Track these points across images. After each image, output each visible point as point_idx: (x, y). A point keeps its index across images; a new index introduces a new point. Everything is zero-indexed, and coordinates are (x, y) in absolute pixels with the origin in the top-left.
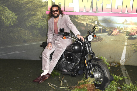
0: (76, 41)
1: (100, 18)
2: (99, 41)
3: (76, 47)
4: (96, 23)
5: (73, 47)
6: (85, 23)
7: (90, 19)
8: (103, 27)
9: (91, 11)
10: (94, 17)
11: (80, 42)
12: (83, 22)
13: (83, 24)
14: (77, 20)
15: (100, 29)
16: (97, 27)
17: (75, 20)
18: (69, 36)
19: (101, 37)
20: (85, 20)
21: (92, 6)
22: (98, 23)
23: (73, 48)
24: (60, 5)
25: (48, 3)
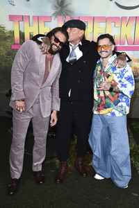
24: (31, 37)
25: (14, 33)
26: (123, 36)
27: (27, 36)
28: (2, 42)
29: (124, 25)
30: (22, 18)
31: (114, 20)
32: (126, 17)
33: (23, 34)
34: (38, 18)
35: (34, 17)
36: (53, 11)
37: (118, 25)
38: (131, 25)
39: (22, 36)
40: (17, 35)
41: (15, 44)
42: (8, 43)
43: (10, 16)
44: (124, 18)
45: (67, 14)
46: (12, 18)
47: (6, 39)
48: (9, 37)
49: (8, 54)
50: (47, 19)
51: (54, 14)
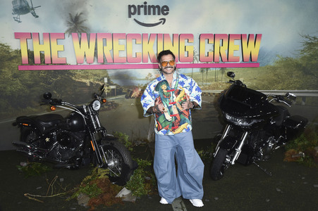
0: (73, 112)
1: (111, 73)
2: (113, 108)
3: (75, 122)
4: (106, 80)
5: (69, 122)
6: (87, 81)
7: (95, 75)
8: (117, 86)
9: (95, 63)
10: (101, 72)
11: (80, 113)
12: (84, 80)
13: (85, 83)
14: (73, 78)
15: (113, 89)
16: (108, 86)
17: (71, 78)
18: (61, 104)
19: (116, 101)
20: (87, 77)
21: (96, 54)
22: (108, 80)
24: (42, 56)
25: (20, 52)
26: (145, 53)
27: (37, 55)
28: (7, 63)
29: (145, 43)
30: (31, 36)
31: (134, 36)
32: (147, 34)
33: (32, 53)
34: (49, 36)
35: (44, 34)
36: (67, 28)
37: (139, 42)
38: (153, 42)
39: (31, 55)
40: (25, 55)
41: (22, 65)
42: (14, 64)
43: (15, 33)
44: (144, 36)
45: (83, 31)
46: (18, 35)
47: (11, 59)
48: (15, 57)
49: (15, 76)
50: (60, 36)
51: (68, 31)
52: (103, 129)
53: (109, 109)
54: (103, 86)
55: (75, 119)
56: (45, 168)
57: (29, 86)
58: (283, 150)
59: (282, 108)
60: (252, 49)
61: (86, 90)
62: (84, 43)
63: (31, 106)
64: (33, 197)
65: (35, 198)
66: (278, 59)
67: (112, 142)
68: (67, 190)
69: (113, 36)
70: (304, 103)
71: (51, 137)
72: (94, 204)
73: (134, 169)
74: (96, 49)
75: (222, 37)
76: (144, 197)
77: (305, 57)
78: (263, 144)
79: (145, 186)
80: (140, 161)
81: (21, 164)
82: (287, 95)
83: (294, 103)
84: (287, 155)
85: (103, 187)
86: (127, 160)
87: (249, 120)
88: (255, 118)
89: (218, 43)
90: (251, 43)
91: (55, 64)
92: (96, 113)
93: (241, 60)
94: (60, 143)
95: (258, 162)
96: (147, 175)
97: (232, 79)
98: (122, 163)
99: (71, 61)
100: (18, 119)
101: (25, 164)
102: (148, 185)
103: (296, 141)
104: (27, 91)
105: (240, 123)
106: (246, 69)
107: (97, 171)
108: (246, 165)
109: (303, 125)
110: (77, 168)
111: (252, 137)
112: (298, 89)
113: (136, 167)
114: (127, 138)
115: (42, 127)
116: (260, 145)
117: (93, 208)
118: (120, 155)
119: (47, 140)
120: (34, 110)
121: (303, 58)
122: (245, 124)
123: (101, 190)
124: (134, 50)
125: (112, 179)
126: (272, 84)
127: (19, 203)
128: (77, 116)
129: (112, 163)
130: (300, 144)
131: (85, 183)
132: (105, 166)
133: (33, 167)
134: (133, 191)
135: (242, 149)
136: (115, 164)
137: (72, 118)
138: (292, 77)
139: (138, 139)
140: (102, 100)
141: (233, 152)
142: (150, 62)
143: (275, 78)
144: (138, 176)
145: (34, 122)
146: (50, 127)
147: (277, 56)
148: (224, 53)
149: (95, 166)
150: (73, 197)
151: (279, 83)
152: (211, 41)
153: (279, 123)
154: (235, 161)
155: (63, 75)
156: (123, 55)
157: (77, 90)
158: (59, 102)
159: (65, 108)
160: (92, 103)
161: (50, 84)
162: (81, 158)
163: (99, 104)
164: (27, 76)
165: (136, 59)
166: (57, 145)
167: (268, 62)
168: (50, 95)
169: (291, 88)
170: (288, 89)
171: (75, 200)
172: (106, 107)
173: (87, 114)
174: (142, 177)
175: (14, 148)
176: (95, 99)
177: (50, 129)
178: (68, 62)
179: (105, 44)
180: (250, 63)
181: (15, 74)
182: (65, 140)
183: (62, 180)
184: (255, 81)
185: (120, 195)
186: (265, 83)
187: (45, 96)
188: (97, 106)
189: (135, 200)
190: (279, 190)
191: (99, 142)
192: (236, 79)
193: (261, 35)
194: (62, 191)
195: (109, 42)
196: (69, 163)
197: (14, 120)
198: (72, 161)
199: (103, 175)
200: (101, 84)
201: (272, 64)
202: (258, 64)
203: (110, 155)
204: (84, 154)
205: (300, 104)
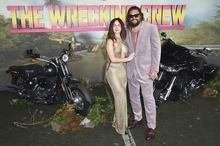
0: (49, 63)
1: (77, 34)
2: (78, 59)
3: (50, 70)
4: (73, 39)
5: (46, 70)
6: (60, 40)
7: (65, 36)
8: (82, 44)
9: (65, 27)
10: (69, 34)
11: (54, 64)
12: (57, 40)
13: (58, 42)
14: (49, 38)
15: (79, 46)
16: (75, 44)
17: (48, 38)
18: (39, 58)
19: (81, 55)
20: (59, 38)
21: (66, 20)
22: (75, 39)
23: (47, 72)
24: (27, 22)
25: (12, 20)
26: (102, 19)
27: (23, 22)
28: (2, 28)
29: (101, 12)
30: (19, 8)
32: (103, 6)
33: (20, 20)
34: (32, 8)
35: (28, 7)
36: (45, 2)
37: (97, 11)
38: (107, 12)
39: (19, 22)
40: (14, 22)
41: (13, 29)
42: (7, 29)
43: (8, 6)
44: (101, 6)
45: (56, 4)
46: (9, 8)
47: (5, 25)
48: (8, 23)
49: (8, 37)
50: (40, 8)
51: (45, 4)
52: (71, 75)
53: (76, 61)
54: (70, 44)
55: (50, 68)
56: (29, 103)
57: (18, 45)
58: (202, 89)
59: (201, 58)
60: (179, 16)
61: (59, 47)
62: (57, 12)
63: (20, 59)
64: (20, 125)
65: (22, 125)
66: (198, 23)
67: (77, 84)
68: (45, 119)
69: (77, 7)
70: (217, 55)
71: (33, 81)
72: (64, 129)
73: (93, 104)
74: (66, 17)
75: (157, 7)
76: (100, 124)
77: (218, 21)
78: (187, 85)
79: (101, 117)
80: (97, 99)
81: (13, 100)
82: (205, 49)
83: (210, 54)
84: (205, 92)
85: (70, 117)
86: (88, 98)
87: (176, 68)
88: (181, 67)
89: (154, 12)
90: (179, 11)
91: (36, 28)
92: (65, 63)
93: (171, 23)
94: (40, 85)
95: (184, 98)
96: (103, 108)
97: (164, 38)
98: (84, 100)
99: (48, 26)
100: (10, 68)
101: (15, 101)
102: (103, 116)
103: (211, 82)
104: (17, 48)
105: (170, 70)
106: (175, 30)
107: (66, 106)
108: (175, 100)
109: (216, 71)
110: (52, 104)
111: (179, 80)
112: (213, 44)
113: (94, 102)
114: (88, 81)
115: (27, 74)
116: (185, 86)
117: (63, 133)
118: (83, 94)
119: (31, 83)
120: (22, 61)
121: (216, 22)
122: (174, 70)
123: (69, 120)
124: (93, 17)
125: (77, 111)
126: (193, 41)
127: (10, 129)
128: (51, 66)
129: (77, 100)
130: (214, 85)
131: (58, 114)
132: (72, 102)
133: (21, 103)
134: (92, 120)
135: (172, 89)
136: (79, 100)
137: (47, 67)
138: (208, 36)
139: (97, 82)
140: (70, 54)
141: (165, 91)
142: (105, 26)
143: (196, 37)
144: (96, 109)
145: (21, 70)
146: (33, 74)
147: (197, 20)
148: (159, 19)
149: (65, 102)
150: (49, 125)
151: (199, 40)
152: (150, 10)
153: (199, 70)
154: (167, 98)
155: (42, 36)
156: (85, 21)
157: (53, 47)
158: (38, 56)
159: (43, 60)
160: (62, 56)
161: (33, 42)
162: (55, 96)
163: (67, 57)
164: (16, 37)
165: (95, 24)
166: (38, 87)
167: (191, 25)
168: (31, 51)
169: (208, 44)
170: (206, 44)
171: (50, 127)
172: (73, 59)
173: (59, 65)
174: (99, 110)
175: (8, 89)
176: (65, 53)
177: (33, 75)
178: (46, 27)
179: (72, 13)
180: (178, 26)
181: (8, 36)
182: (43, 83)
183: (41, 112)
184: (182, 39)
185: (83, 123)
186: (189, 40)
187: (28, 51)
188: (66, 58)
189: (93, 127)
190: (199, 119)
191: (67, 85)
192: (167, 38)
193: (186, 5)
194: (41, 120)
195: (75, 12)
196: (47, 100)
197: (7, 69)
198: (48, 98)
199: (70, 108)
200: (70, 42)
201: (194, 26)
202: (184, 26)
203: (75, 94)
204: (57, 93)
205: (215, 56)
